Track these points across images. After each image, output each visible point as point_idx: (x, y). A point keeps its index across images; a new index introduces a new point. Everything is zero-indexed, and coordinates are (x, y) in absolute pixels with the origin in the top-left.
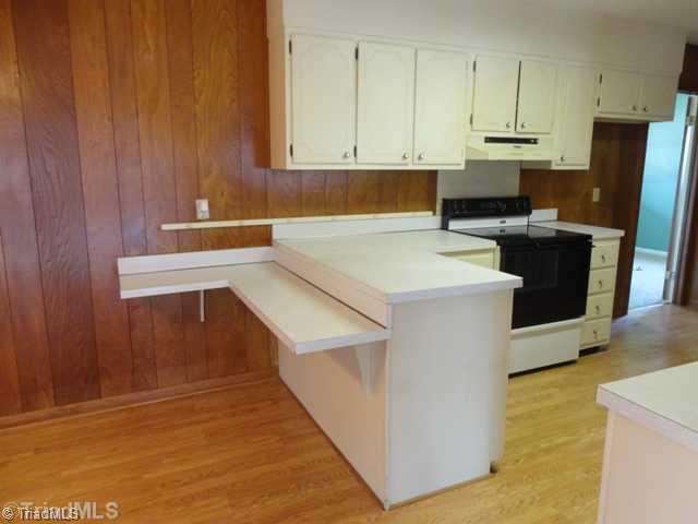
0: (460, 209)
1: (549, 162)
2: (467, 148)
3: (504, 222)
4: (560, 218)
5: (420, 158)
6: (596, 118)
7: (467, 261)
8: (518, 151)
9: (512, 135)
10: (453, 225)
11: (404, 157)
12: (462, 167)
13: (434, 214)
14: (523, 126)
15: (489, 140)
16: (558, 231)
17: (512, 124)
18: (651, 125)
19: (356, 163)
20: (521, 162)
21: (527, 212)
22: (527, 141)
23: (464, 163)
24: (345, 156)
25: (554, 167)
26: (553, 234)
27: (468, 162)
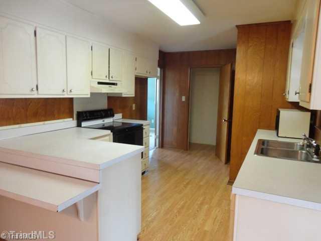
0: (86, 116)
1: (121, 94)
2: (91, 86)
3: (103, 121)
4: (123, 117)
5: (71, 91)
6: (136, 75)
7: (103, 140)
8: (110, 88)
9: (108, 81)
10: (84, 124)
11: (63, 91)
12: (89, 96)
13: (73, 120)
14: (112, 77)
15: (100, 83)
16: (123, 123)
17: (108, 76)
18: (149, 79)
19: (38, 94)
20: (108, 93)
21: (113, 116)
22: (113, 84)
23: (89, 94)
24: (32, 90)
25: (123, 96)
26: (121, 124)
27: (92, 94)
